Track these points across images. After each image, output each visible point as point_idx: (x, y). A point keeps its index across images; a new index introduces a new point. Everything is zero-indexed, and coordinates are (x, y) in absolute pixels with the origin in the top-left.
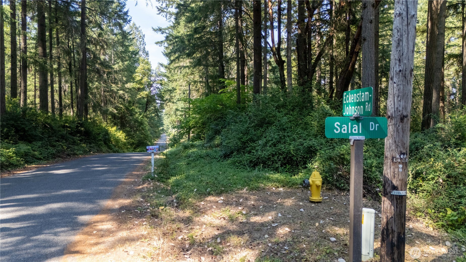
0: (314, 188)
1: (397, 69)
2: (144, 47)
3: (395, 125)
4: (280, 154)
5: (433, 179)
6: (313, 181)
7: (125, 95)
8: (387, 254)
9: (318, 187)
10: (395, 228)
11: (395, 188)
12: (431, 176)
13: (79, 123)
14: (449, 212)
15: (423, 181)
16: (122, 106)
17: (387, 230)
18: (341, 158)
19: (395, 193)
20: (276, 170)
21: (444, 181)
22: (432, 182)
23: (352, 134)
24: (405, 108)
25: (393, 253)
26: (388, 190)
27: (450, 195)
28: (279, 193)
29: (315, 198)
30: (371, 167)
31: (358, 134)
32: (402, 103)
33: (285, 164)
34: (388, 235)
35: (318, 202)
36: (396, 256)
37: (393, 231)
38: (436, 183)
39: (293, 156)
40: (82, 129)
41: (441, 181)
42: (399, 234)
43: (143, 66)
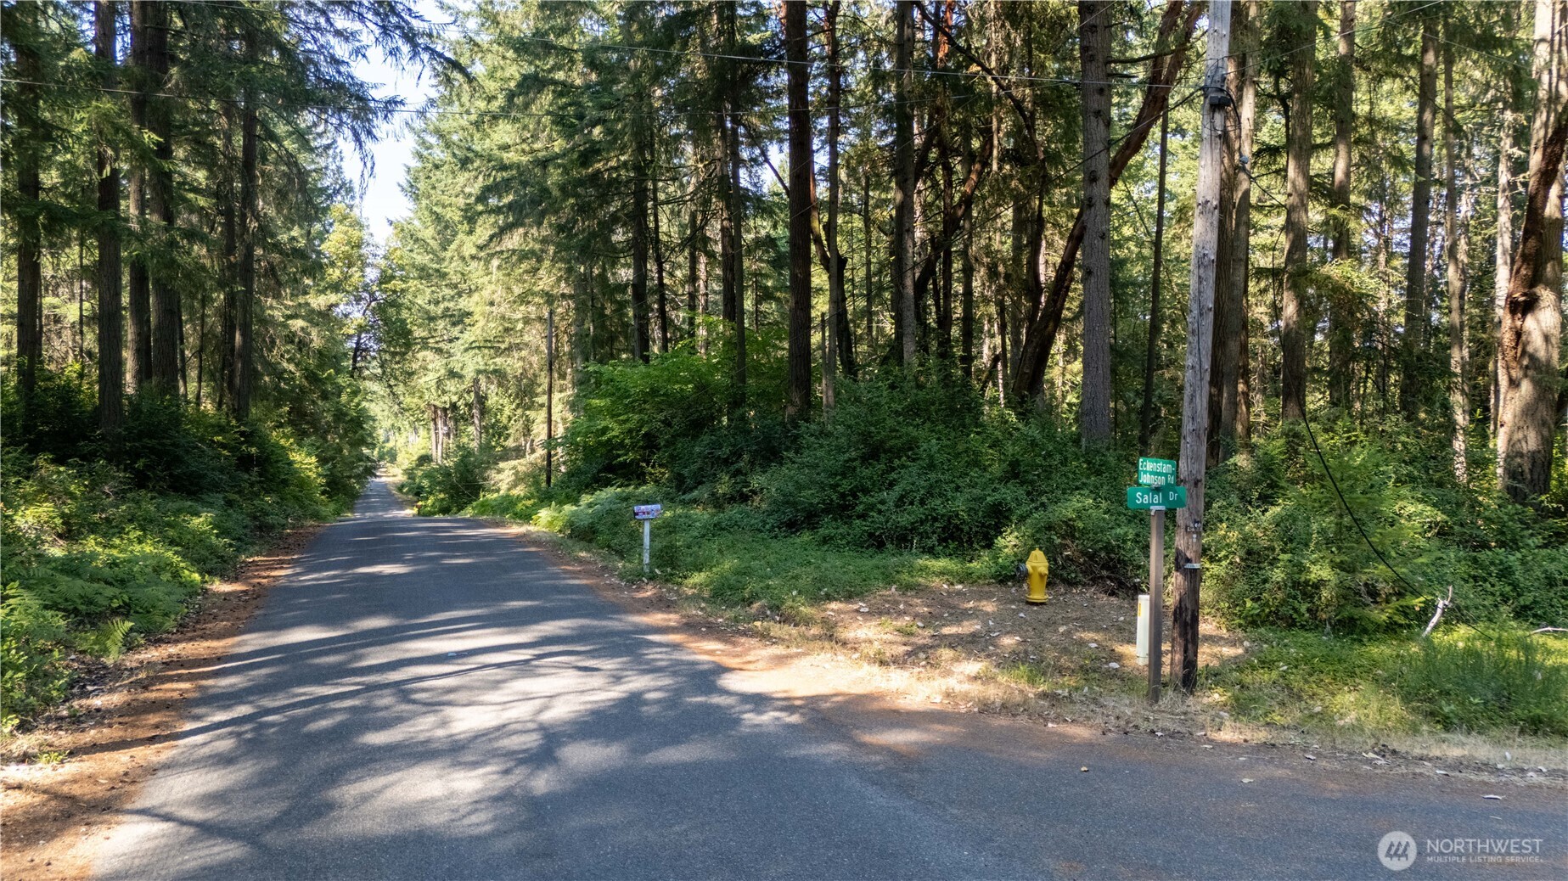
0: (1035, 580)
1: (1190, 427)
2: (339, 168)
3: (1189, 490)
4: (935, 519)
5: (1226, 557)
6: (1033, 568)
7: (309, 334)
8: (1180, 635)
9: (1041, 576)
10: (1189, 606)
11: (1189, 560)
12: (1223, 553)
13: (242, 434)
14: (1249, 604)
15: (1211, 562)
16: (292, 367)
17: (1180, 608)
18: (1068, 525)
19: (1188, 566)
20: (931, 552)
21: (1241, 559)
22: (1224, 563)
23: (1153, 504)
24: (1199, 471)
25: (1186, 634)
26: (1182, 563)
27: (1249, 581)
28: (959, 593)
29: (1038, 596)
30: (1124, 542)
31: (1159, 504)
32: (1196, 466)
33: (945, 540)
34: (1181, 614)
35: (1042, 604)
36: (1189, 636)
37: (1186, 609)
38: (1231, 563)
39: (964, 522)
40: (253, 450)
41: (1238, 560)
42: (1193, 611)
43: (346, 233)
